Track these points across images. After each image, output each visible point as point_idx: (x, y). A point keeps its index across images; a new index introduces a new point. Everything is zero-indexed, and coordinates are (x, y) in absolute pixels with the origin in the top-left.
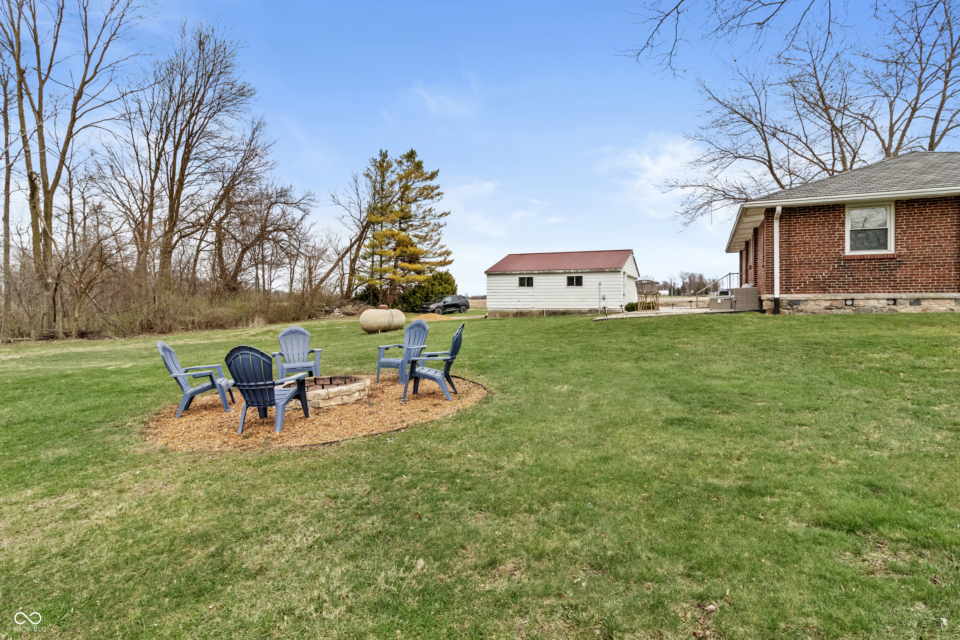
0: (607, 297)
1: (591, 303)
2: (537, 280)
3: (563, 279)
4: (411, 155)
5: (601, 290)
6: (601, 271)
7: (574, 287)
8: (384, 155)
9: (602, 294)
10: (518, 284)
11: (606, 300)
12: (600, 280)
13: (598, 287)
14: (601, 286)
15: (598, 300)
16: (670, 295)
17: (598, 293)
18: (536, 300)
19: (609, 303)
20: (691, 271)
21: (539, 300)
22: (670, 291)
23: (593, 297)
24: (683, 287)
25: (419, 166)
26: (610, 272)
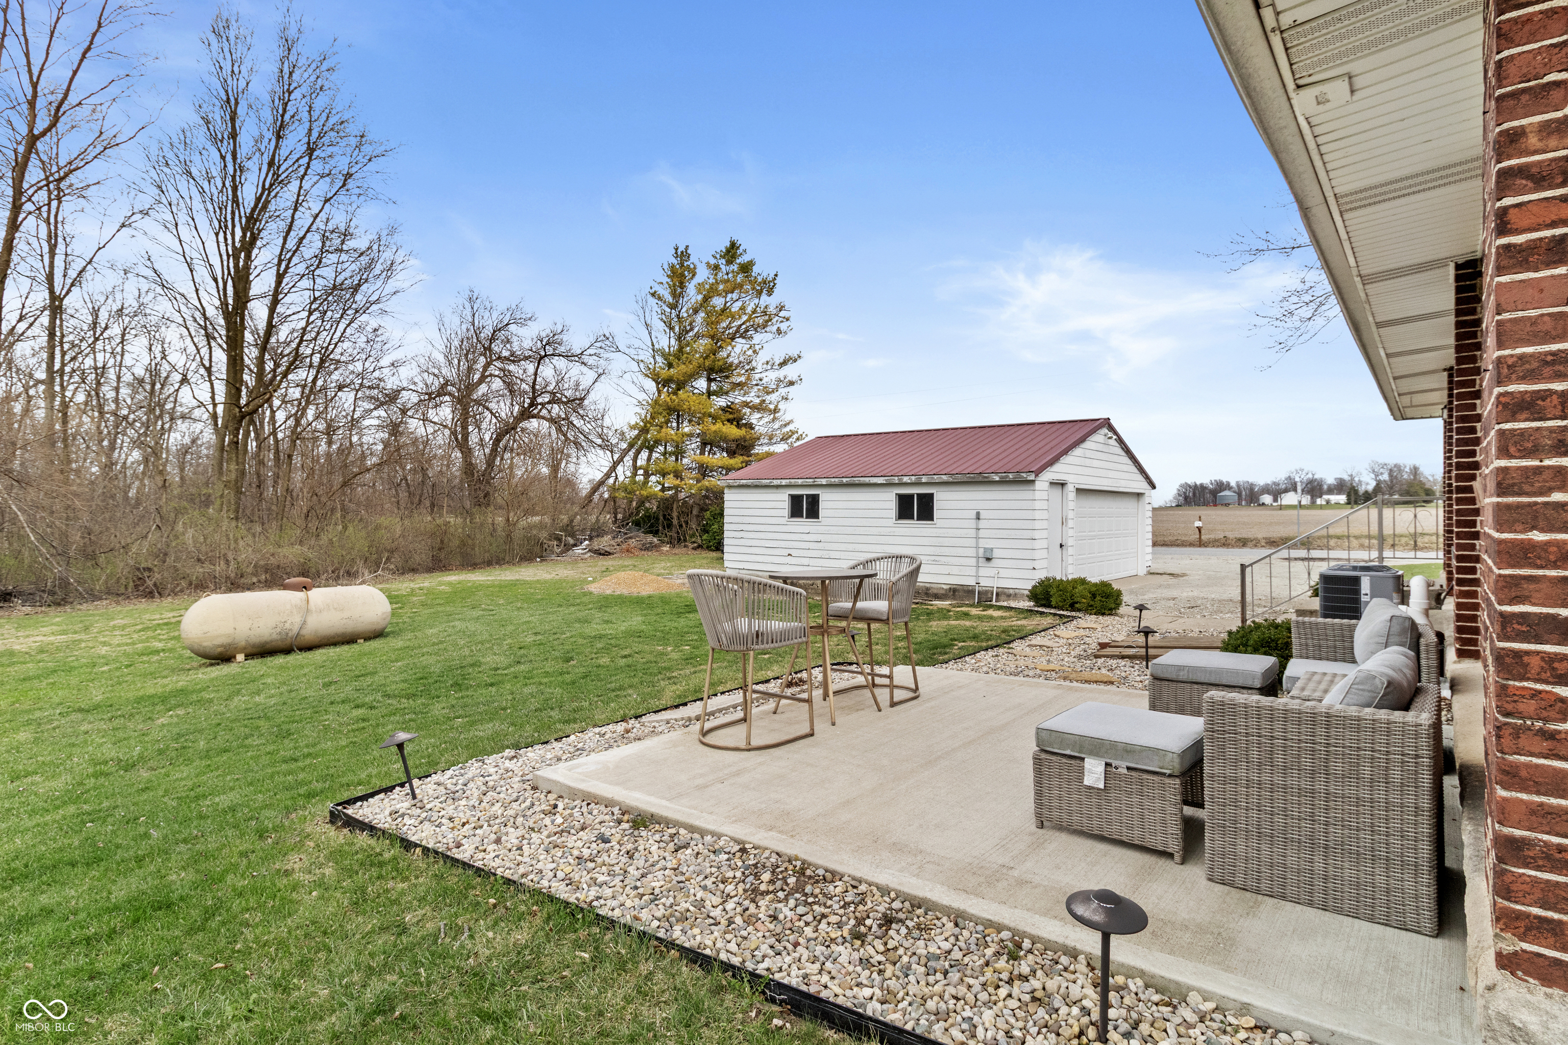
0: (996, 553)
1: (955, 570)
2: (829, 501)
3: (888, 501)
4: (732, 252)
5: (982, 533)
6: (978, 480)
7: (914, 522)
8: (683, 255)
9: (984, 544)
10: (786, 512)
11: (994, 563)
12: (979, 506)
13: (973, 523)
14: (982, 524)
15: (973, 561)
16: (1349, 503)
17: (972, 542)
18: (825, 554)
19: (1003, 573)
20: (1392, 462)
21: (833, 555)
22: (1349, 496)
23: (960, 551)
24: (1378, 489)
25: (746, 268)
26: (1003, 482)
